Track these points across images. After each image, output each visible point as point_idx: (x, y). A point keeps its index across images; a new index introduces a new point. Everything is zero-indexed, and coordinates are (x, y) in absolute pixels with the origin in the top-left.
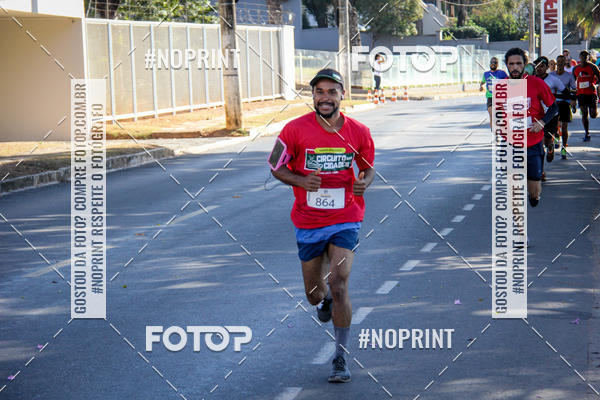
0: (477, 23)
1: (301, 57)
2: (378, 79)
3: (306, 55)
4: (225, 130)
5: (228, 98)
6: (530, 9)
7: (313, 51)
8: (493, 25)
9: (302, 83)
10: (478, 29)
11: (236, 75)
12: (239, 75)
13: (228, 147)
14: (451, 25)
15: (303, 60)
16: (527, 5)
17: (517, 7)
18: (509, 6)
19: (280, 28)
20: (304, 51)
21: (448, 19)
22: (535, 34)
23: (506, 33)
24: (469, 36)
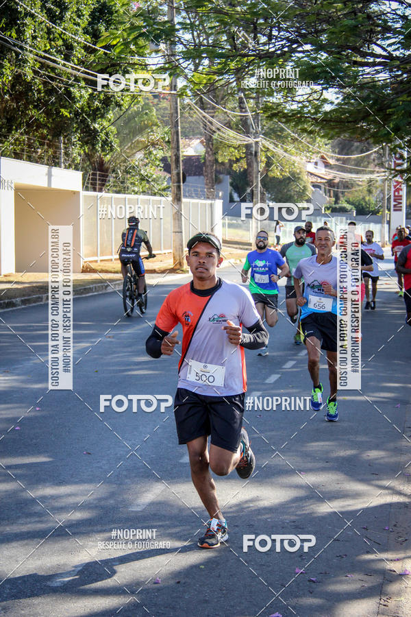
0: (348, 202)
1: (227, 221)
2: (278, 238)
3: (231, 220)
4: (172, 269)
5: (175, 248)
6: (384, 193)
7: (235, 218)
8: (359, 204)
9: (227, 239)
10: (348, 207)
11: (181, 232)
12: (183, 232)
13: (173, 281)
14: (330, 203)
15: (228, 224)
16: (382, 191)
17: (376, 192)
18: (370, 192)
19: (213, 202)
20: (230, 217)
21: (328, 199)
22: (387, 212)
23: (367, 209)
24: (343, 211)
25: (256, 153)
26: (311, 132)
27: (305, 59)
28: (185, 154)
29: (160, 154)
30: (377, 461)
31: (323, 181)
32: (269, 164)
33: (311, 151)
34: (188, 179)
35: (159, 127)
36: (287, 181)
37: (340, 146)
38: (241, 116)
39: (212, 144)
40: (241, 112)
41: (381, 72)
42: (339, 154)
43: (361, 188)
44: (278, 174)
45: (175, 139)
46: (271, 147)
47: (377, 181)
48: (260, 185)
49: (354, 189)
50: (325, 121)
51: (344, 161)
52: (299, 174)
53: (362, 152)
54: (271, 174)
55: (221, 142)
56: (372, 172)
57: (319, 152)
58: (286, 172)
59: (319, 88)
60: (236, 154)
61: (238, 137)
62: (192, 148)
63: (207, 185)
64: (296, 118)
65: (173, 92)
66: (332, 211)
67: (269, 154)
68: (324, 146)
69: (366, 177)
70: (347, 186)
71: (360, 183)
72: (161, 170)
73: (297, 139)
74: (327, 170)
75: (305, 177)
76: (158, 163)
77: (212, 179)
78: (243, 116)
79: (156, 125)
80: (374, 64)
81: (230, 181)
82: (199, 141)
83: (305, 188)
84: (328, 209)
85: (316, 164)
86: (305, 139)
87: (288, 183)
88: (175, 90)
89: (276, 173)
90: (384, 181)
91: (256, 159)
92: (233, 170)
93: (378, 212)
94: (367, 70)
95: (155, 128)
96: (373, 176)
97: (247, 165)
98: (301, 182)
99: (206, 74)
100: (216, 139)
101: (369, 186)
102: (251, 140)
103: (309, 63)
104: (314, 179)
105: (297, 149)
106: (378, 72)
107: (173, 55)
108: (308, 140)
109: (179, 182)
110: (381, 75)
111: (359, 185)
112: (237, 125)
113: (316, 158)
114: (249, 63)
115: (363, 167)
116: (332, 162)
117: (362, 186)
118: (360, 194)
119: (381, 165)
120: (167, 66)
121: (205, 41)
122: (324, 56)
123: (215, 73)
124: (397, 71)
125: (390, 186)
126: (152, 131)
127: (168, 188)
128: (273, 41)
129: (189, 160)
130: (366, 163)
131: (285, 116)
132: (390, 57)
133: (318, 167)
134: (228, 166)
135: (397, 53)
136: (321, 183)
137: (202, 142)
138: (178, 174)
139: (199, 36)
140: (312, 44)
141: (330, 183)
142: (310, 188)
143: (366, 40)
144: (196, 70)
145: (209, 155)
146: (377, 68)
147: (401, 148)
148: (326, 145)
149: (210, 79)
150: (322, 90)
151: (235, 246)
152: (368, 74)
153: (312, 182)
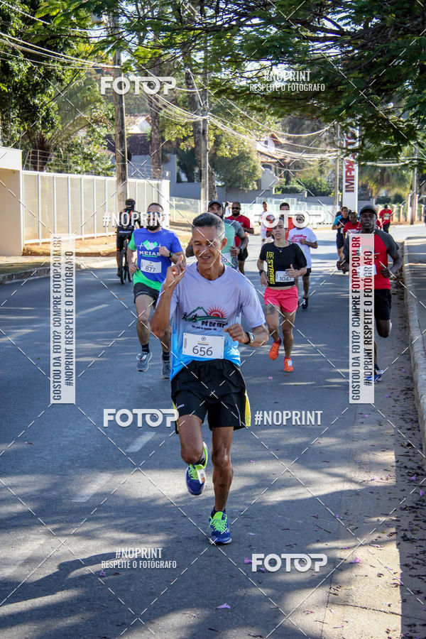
0: (299, 183)
1: (174, 202)
3: (178, 201)
6: (336, 175)
7: (183, 199)
8: (310, 185)
9: (174, 221)
10: (299, 187)
14: (280, 183)
15: (176, 205)
16: (334, 172)
17: (328, 173)
18: (321, 172)
19: (160, 182)
20: (177, 198)
21: (279, 179)
22: (339, 193)
23: (319, 190)
24: (293, 191)
25: (204, 131)
26: (260, 110)
27: (254, 33)
28: (130, 132)
29: (104, 132)
30: (328, 449)
31: (273, 160)
32: (217, 143)
33: (260, 130)
34: (133, 157)
35: (102, 103)
36: (237, 161)
37: (291, 124)
38: (188, 92)
39: (158, 122)
40: (188, 88)
41: (332, 48)
42: (290, 132)
43: (312, 168)
44: (227, 153)
45: (119, 116)
46: (220, 125)
47: (328, 161)
48: (208, 164)
49: (305, 169)
50: (275, 98)
51: (295, 140)
52: (248, 153)
53: (313, 130)
54: (220, 154)
55: (167, 120)
56: (324, 152)
57: (269, 131)
58: (235, 151)
59: (269, 63)
60: (184, 133)
61: (186, 115)
62: (138, 126)
63: (153, 164)
64: (244, 95)
65: (116, 67)
66: (283, 192)
67: (218, 132)
68: (275, 124)
69: (318, 157)
70: (299, 166)
71: (311, 163)
72: (105, 149)
73: (246, 117)
74: (277, 149)
75: (255, 157)
76: (102, 141)
77: (159, 158)
78: (191, 93)
79: (99, 101)
80: (325, 39)
81: (178, 160)
82: (144, 118)
83: (255, 168)
84: (279, 190)
85: (266, 142)
86: (255, 117)
87: (237, 163)
88: (119, 64)
89: (225, 152)
90: (335, 161)
91: (204, 138)
92: (180, 149)
93: (330, 193)
94: (318, 45)
95: (98, 104)
96: (324, 156)
97: (195, 143)
98: (250, 161)
99: (151, 48)
100: (162, 117)
101: (321, 166)
102: (200, 118)
103: (258, 38)
104: (264, 159)
105: (246, 127)
106: (328, 48)
107: (116, 27)
108: (258, 118)
109: (124, 161)
110: (332, 50)
111: (310, 165)
112: (184, 102)
113: (266, 137)
114: (196, 37)
115: (314, 146)
116: (282, 141)
117: (313, 166)
118: (312, 174)
119: (333, 144)
120: (110, 39)
121: (150, 14)
122: (273, 30)
123: (160, 47)
124: (349, 46)
125: (341, 166)
126: (95, 107)
127: (113, 167)
128: (221, 14)
129: (134, 138)
130: (318, 142)
131: (234, 92)
132: (341, 32)
133: (268, 146)
134: (175, 144)
135: (347, 28)
136: (271, 162)
137: (148, 120)
138: (123, 152)
139: (143, 8)
140: (260, 18)
141: (281, 164)
142: (260, 168)
143: (316, 15)
144: (140, 44)
145: (156, 134)
146: (327, 43)
147: (352, 127)
148: (276, 123)
149: (155, 54)
150: (271, 66)
151: (183, 228)
152: (318, 49)
153: (262, 162)
